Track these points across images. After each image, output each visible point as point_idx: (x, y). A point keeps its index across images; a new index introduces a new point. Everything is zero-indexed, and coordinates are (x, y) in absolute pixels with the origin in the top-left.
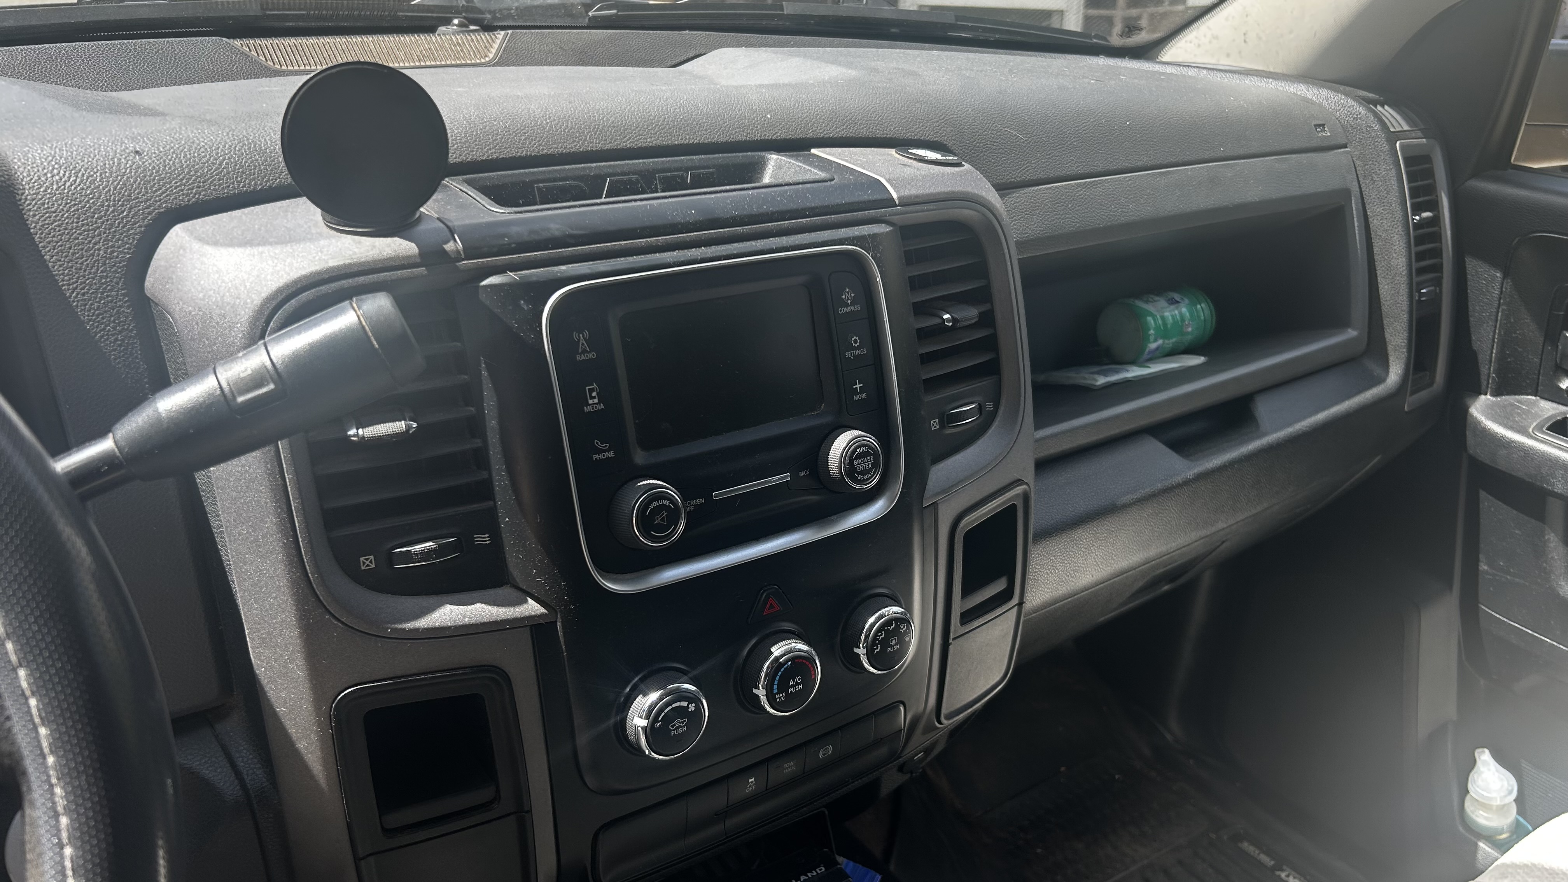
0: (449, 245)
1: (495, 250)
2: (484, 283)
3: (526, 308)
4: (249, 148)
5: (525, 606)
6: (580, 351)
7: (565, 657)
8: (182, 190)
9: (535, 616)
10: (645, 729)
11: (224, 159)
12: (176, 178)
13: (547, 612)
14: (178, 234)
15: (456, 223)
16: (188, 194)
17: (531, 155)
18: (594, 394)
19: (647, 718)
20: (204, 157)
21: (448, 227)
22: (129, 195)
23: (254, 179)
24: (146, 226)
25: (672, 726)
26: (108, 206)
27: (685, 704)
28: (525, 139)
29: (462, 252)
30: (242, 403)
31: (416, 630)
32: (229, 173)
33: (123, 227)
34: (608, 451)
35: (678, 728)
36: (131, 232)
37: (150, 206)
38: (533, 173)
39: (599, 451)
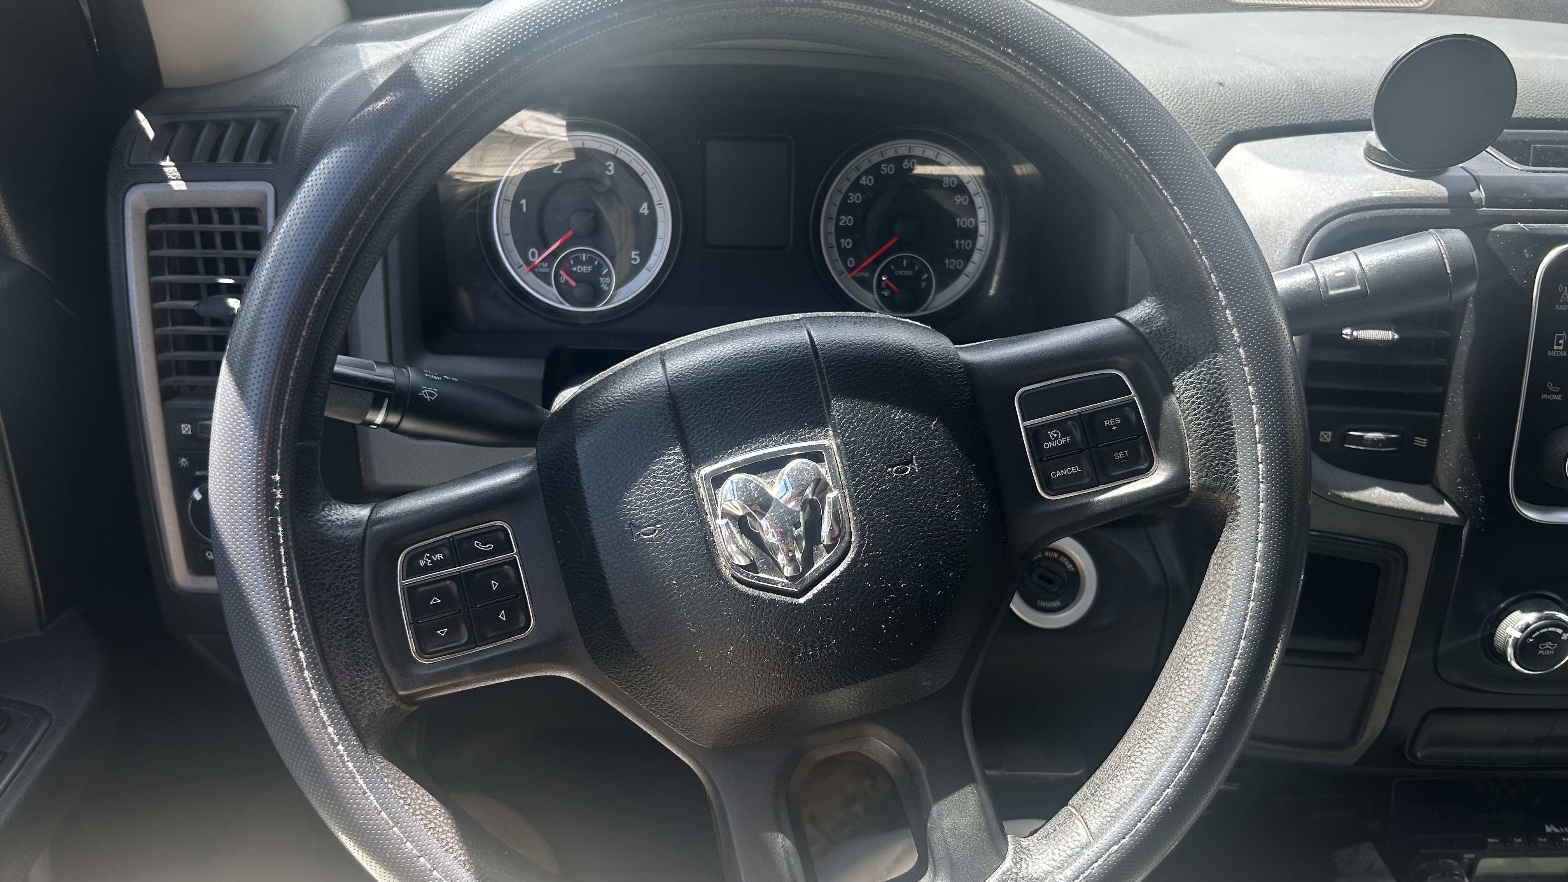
0: (1474, 193)
1: (1513, 202)
2: (1495, 229)
3: (1527, 256)
4: (1302, 89)
5: (1441, 506)
6: (1561, 301)
7: (1461, 559)
8: (1249, 118)
9: (1447, 517)
10: (1516, 640)
11: (1283, 96)
12: (1246, 108)
13: (1456, 515)
14: (1239, 151)
15: (1481, 174)
16: (1252, 121)
17: (1535, 118)
18: (1561, 342)
19: (1523, 631)
20: (1268, 93)
21: (1473, 176)
22: (1212, 118)
23: (1302, 115)
24: (1219, 143)
25: (1542, 647)
26: (1196, 124)
27: (1560, 631)
28: (1533, 103)
29: (1483, 200)
30: (1332, 295)
31: (1349, 500)
32: (1284, 108)
33: (1203, 142)
34: (1557, 394)
35: (1547, 649)
36: (1207, 146)
37: (1224, 127)
38: (1534, 134)
39: (1549, 392)
